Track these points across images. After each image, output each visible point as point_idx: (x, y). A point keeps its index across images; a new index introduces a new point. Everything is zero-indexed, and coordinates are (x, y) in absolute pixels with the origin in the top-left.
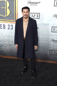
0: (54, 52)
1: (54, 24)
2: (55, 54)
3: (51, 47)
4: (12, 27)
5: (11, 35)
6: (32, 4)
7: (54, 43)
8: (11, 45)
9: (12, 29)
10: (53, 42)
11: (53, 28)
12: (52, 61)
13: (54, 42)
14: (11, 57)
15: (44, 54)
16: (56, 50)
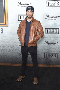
0: (49, 55)
1: (47, 26)
2: (50, 57)
3: (45, 50)
4: (2, 31)
5: (1, 40)
6: (23, 5)
7: (49, 46)
8: (1, 50)
9: (3, 33)
10: (47, 44)
11: (46, 30)
12: (48, 64)
13: (49, 44)
14: (2, 64)
15: (38, 58)
16: (51, 52)
